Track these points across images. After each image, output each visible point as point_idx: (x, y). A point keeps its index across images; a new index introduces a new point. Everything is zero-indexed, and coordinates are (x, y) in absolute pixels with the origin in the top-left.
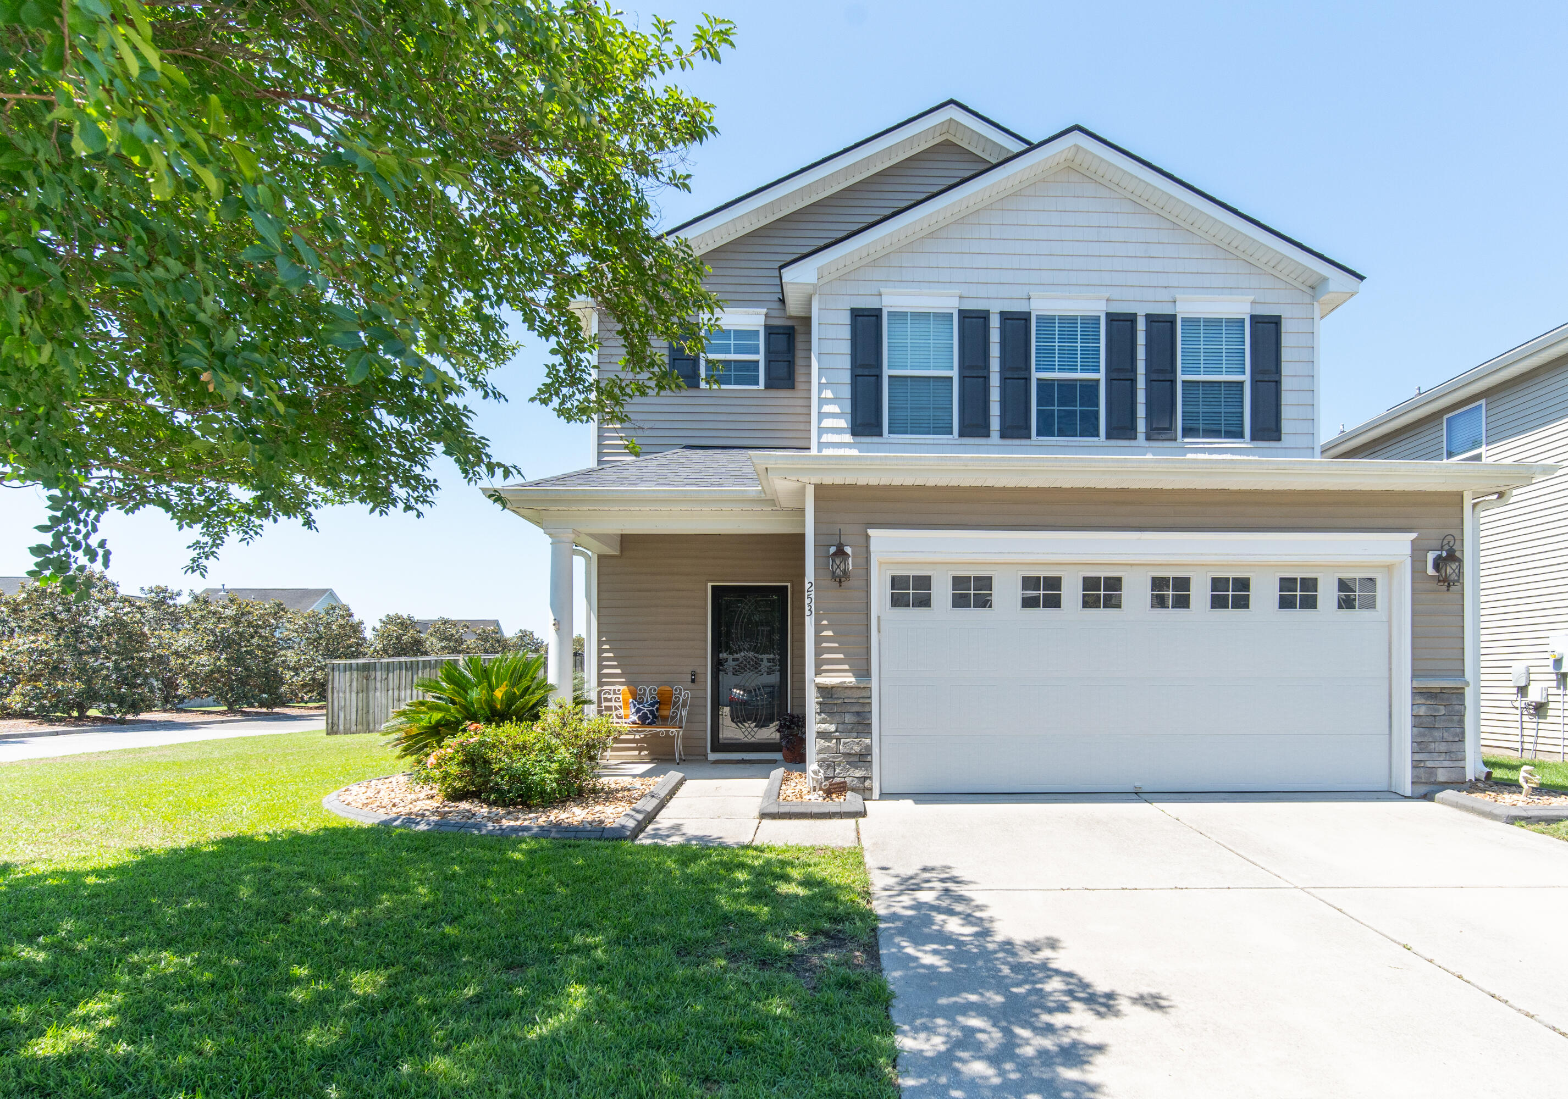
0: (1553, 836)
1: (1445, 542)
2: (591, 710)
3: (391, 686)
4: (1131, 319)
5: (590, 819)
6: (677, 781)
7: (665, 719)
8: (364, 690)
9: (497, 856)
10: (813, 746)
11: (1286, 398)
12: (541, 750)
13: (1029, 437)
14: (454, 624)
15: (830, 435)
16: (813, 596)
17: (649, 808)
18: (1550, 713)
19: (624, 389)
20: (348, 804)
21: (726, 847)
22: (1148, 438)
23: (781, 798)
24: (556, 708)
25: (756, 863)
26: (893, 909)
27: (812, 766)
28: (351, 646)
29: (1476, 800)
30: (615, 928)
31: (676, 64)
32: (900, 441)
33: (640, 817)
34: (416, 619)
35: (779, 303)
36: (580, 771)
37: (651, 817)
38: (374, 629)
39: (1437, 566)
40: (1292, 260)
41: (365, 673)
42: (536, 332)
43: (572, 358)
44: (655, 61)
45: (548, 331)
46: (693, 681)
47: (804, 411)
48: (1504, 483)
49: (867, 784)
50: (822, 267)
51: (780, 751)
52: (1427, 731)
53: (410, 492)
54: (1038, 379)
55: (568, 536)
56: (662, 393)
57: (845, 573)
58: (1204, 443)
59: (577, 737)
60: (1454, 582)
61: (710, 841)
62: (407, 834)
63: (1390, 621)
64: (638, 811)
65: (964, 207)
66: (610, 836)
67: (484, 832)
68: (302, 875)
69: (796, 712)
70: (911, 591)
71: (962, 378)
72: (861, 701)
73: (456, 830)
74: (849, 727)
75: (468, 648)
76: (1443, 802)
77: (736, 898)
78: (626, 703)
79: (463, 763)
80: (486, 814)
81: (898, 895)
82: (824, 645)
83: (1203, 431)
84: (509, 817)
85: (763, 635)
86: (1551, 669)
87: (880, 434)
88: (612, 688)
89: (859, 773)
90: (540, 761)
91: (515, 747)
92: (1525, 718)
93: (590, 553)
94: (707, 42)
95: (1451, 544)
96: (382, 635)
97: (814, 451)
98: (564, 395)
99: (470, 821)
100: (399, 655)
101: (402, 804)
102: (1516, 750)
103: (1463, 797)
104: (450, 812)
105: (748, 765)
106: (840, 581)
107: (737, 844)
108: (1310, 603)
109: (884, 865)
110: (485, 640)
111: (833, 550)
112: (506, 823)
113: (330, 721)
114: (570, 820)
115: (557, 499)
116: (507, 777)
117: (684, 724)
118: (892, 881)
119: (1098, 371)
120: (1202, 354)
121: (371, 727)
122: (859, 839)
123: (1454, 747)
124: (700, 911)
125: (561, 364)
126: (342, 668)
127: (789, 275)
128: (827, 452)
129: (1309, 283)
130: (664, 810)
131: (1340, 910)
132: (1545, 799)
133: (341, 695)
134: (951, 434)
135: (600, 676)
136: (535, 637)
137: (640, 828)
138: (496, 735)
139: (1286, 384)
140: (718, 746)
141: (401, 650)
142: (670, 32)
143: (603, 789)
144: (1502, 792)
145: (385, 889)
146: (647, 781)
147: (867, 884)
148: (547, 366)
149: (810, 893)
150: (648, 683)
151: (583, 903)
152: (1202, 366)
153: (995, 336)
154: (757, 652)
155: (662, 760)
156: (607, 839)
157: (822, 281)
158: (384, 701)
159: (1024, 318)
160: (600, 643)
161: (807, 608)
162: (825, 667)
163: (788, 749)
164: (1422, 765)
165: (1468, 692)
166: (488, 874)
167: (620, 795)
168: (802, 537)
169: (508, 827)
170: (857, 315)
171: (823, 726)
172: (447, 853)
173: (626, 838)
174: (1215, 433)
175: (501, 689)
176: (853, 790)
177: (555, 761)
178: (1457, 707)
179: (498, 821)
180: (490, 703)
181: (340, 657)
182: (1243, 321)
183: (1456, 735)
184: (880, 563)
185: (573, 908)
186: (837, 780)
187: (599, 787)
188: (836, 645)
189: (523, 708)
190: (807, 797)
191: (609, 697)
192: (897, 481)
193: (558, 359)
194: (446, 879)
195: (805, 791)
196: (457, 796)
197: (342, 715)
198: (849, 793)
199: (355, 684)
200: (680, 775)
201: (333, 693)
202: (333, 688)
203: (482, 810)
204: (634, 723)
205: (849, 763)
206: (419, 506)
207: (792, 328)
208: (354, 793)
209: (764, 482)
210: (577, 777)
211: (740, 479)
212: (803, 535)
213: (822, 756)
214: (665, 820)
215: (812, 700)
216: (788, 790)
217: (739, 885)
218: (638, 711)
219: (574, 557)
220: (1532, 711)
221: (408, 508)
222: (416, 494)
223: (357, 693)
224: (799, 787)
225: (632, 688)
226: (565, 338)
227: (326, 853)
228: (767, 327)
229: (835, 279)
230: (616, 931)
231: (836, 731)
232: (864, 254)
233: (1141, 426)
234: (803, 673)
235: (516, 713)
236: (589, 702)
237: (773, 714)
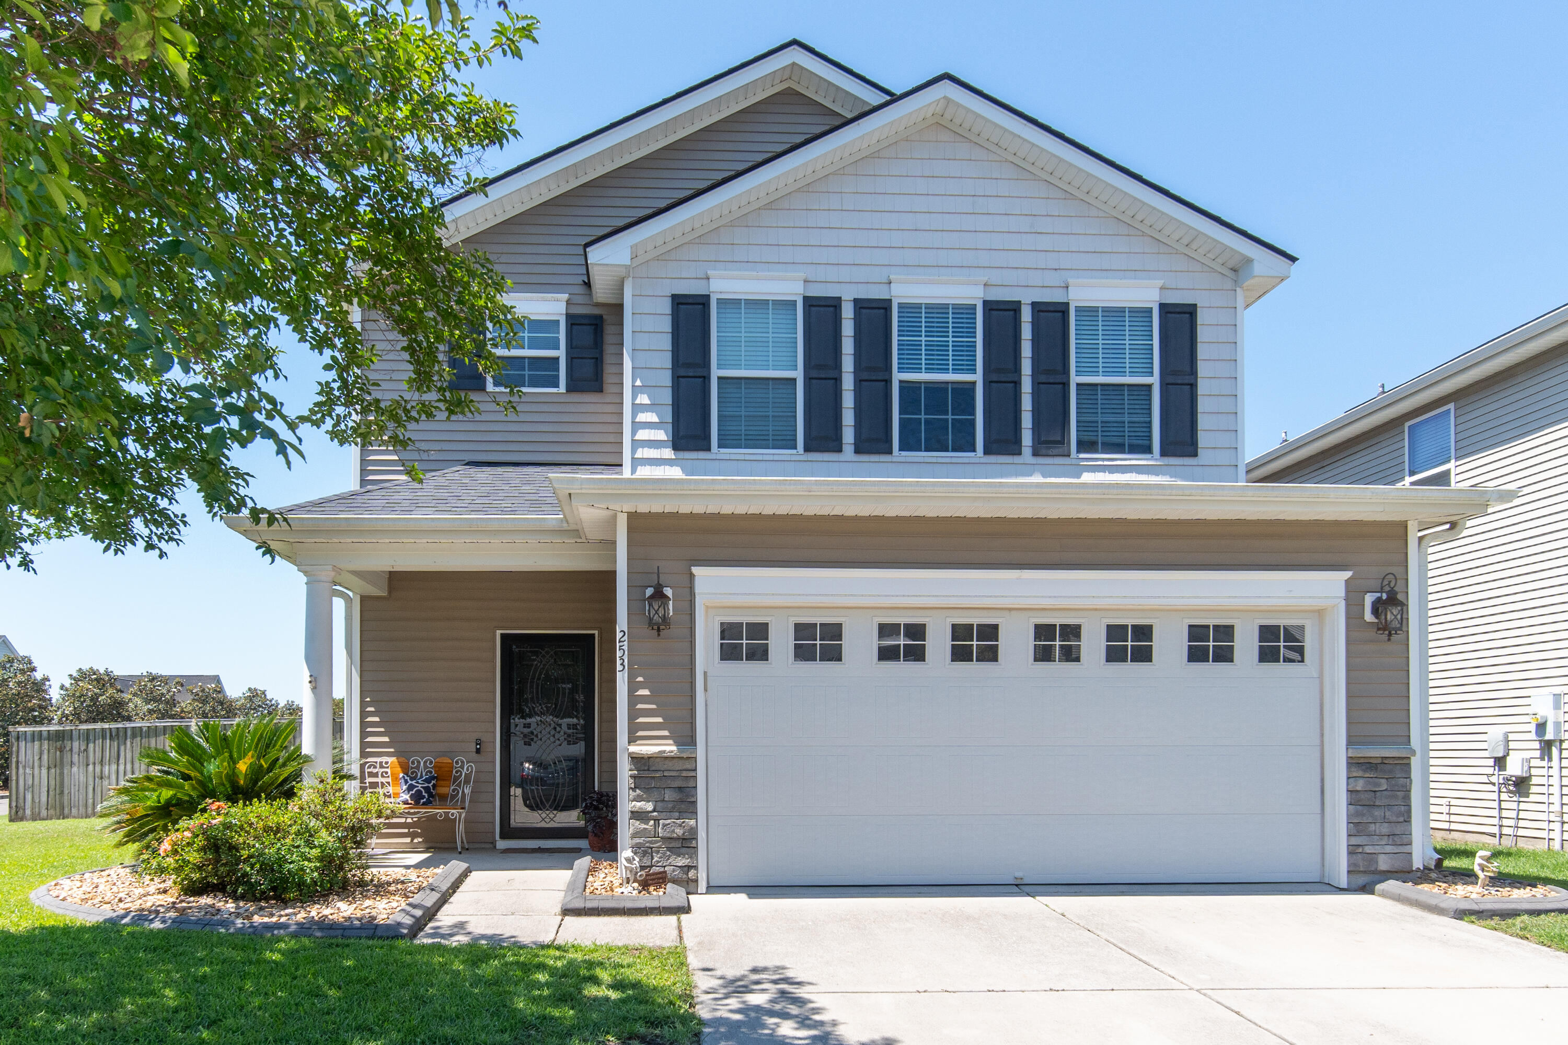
0: (1506, 932)
1: (1386, 582)
2: (351, 787)
3: (91, 760)
4: (1014, 308)
5: (359, 915)
6: (460, 872)
7: (443, 798)
8: (58, 765)
9: (254, 957)
10: (626, 829)
11: (1203, 405)
12: (298, 833)
13: (891, 453)
14: (166, 680)
15: (646, 449)
16: (626, 648)
17: (429, 903)
18: (1533, 789)
19: (409, 412)
20: (64, 899)
21: (523, 947)
22: (1035, 454)
23: (588, 891)
24: (316, 783)
25: (559, 964)
26: (718, 1014)
27: (625, 853)
28: (34, 710)
29: (1421, 892)
30: (399, 1031)
31: (473, 62)
32: (733, 457)
33: (418, 913)
34: (116, 673)
35: (585, 287)
36: (345, 858)
37: (431, 913)
38: (62, 687)
39: (1375, 611)
40: (1209, 237)
41: (59, 744)
42: (308, 345)
43: (348, 375)
44: (450, 57)
45: (321, 343)
46: (478, 751)
47: (614, 419)
48: (1452, 512)
49: (691, 874)
50: (636, 245)
51: (587, 837)
52: (1365, 810)
53: (154, 528)
54: (900, 382)
55: (326, 574)
56: (453, 418)
57: (665, 618)
58: (1103, 460)
59: (341, 817)
60: (1396, 630)
61: (503, 940)
62: (142, 933)
63: (1321, 677)
64: (414, 906)
65: (810, 171)
66: (385, 934)
67: (232, 930)
68: (24, 977)
69: (605, 789)
70: (744, 642)
71: (808, 379)
72: (685, 774)
73: (200, 927)
74: (670, 805)
75: (182, 711)
76: (1384, 895)
77: (534, 1000)
78: (395, 778)
79: (203, 849)
80: (233, 910)
81: (726, 998)
82: (639, 706)
83: (1103, 444)
84: (261, 913)
85: (564, 694)
86: (1533, 736)
87: (708, 449)
88: (378, 760)
89: (682, 862)
90: (298, 847)
91: (267, 829)
92: (1504, 796)
93: (351, 594)
94: (508, 39)
95: (1392, 584)
96: (70, 695)
97: (627, 472)
98: (338, 415)
99: (215, 918)
100: (94, 721)
101: (129, 899)
102: (1494, 835)
103: (1407, 889)
104: (190, 908)
105: (547, 854)
106: (659, 630)
107: (535, 943)
108: (1225, 656)
109: (710, 966)
110: (204, 702)
111: (649, 592)
112: (256, 919)
113: (14, 804)
114: (335, 916)
115: (315, 530)
116: (258, 866)
117: (467, 805)
118: (715, 983)
119: (974, 371)
120: (1101, 351)
121: (66, 811)
122: (681, 938)
123: (1398, 829)
124: (496, 1014)
125: (334, 381)
126: (29, 737)
127: (596, 255)
128: (644, 472)
129: (1231, 264)
130: (446, 906)
131: (1237, 1013)
132: (1505, 891)
133: (28, 770)
134: (795, 448)
135: (363, 745)
136: (269, 697)
137: (418, 927)
138: (245, 815)
139: (1203, 388)
140: (508, 832)
141: (97, 713)
142: (468, 29)
143: (372, 880)
144: (1456, 884)
145: (126, 993)
146: (424, 872)
147: (691, 986)
148: (320, 383)
149: (624, 995)
150: (422, 754)
151: (359, 1005)
152: (1101, 365)
153: (848, 329)
154: (557, 717)
155: (440, 848)
156: (380, 938)
157: (637, 262)
158: (83, 779)
159: (884, 306)
160: (363, 704)
161: (619, 662)
162: (640, 733)
163: (596, 835)
164: (1360, 850)
165: (1415, 763)
166: (244, 976)
167: (392, 888)
168: (610, 576)
169: (261, 924)
170: (678, 301)
171: (638, 804)
172: (192, 953)
173: (403, 937)
174: (1118, 448)
175: (246, 760)
176: (675, 881)
177: (315, 847)
178: (1401, 781)
179: (249, 918)
180: (232, 777)
181: (19, 723)
182: (1150, 310)
183: (1401, 814)
184: (707, 607)
185: (347, 1011)
186: (655, 870)
187: (368, 878)
188: (654, 706)
189: (272, 784)
190: (618, 890)
191: (375, 771)
192: (727, 509)
193: (332, 375)
194: (196, 981)
195: (616, 883)
196: (194, 889)
197: (29, 797)
198: (669, 885)
199: (45, 757)
200: (464, 866)
201: (17, 768)
202: (17, 762)
203: (228, 905)
204: (406, 803)
205: (669, 849)
206: (163, 545)
207: (600, 317)
208: (67, 888)
209: (566, 508)
210: (341, 868)
211: (536, 505)
212: (614, 573)
213: (637, 840)
214: (446, 918)
215: (625, 772)
216: (597, 882)
217: (540, 986)
218: (411, 788)
219: (334, 599)
220: (1511, 788)
221: (150, 547)
222: (160, 530)
223: (49, 768)
224: (609, 879)
225: (402, 759)
226: (341, 351)
227: (48, 953)
228: (568, 316)
229: (653, 259)
230: (401, 1035)
231: (654, 811)
232: (688, 229)
233: (1027, 438)
234: (614, 741)
235: (263, 789)
236: (350, 777)
237: (577, 795)
